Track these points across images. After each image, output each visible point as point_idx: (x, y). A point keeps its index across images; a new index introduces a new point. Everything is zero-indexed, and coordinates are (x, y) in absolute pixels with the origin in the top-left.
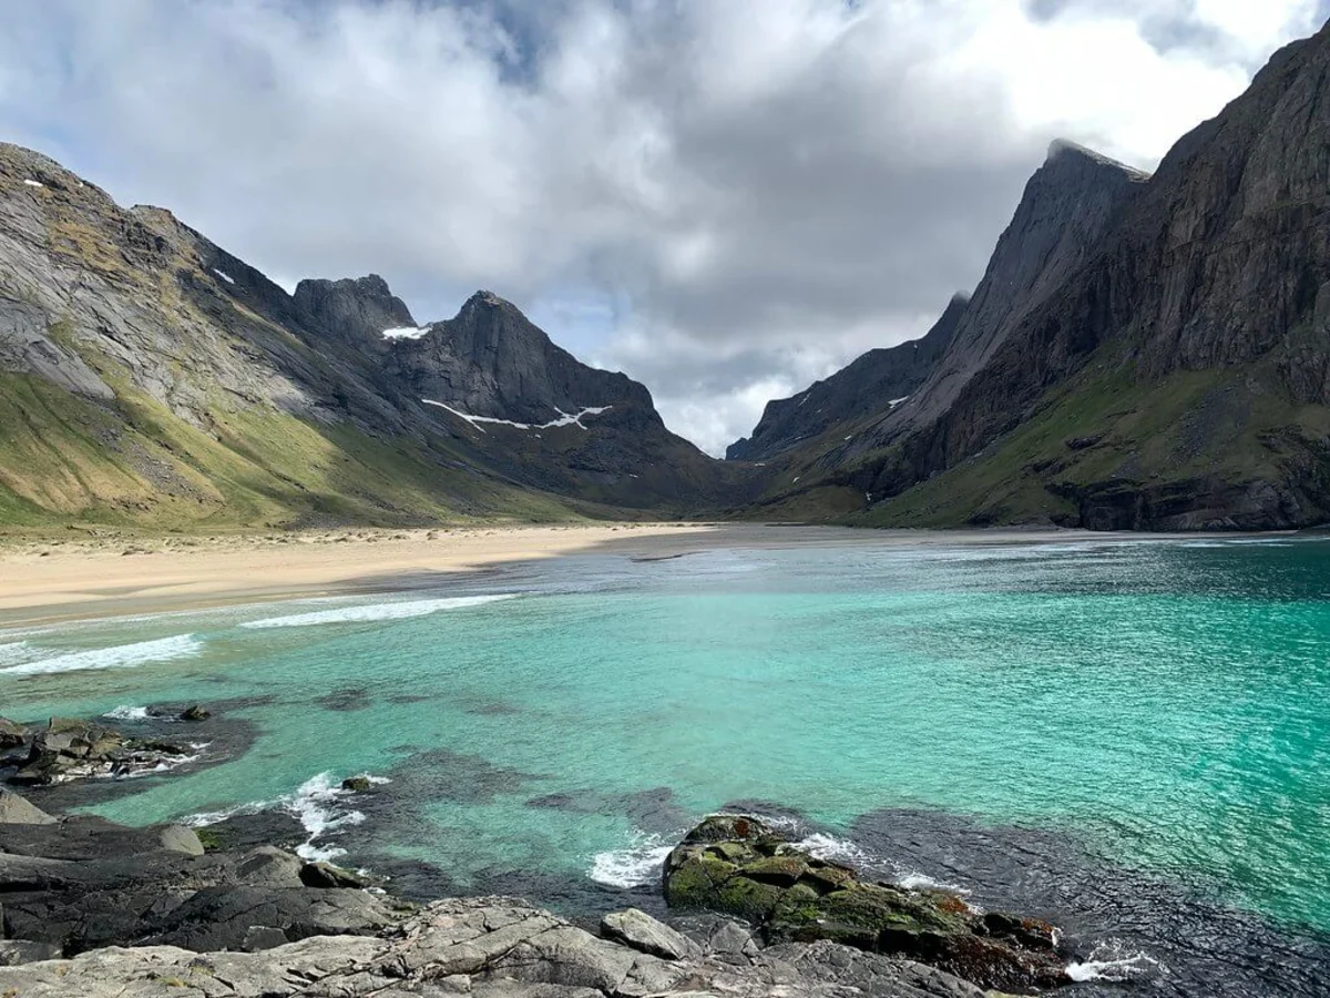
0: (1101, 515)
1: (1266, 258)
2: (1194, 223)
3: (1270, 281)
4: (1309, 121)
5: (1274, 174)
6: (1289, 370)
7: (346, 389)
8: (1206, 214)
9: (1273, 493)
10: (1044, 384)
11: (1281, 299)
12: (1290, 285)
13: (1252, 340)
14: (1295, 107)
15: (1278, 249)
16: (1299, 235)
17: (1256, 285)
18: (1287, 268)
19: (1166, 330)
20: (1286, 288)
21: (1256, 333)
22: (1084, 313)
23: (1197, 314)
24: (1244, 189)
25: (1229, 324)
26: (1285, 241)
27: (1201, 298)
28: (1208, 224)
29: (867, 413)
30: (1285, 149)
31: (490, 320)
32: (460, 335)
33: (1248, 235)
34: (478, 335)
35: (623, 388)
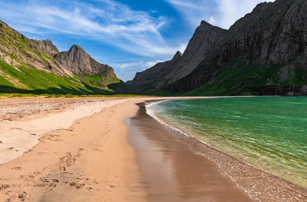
1: (290, 41)
2: (269, 34)
3: (291, 46)
4: (297, 14)
5: (289, 24)
8: (272, 32)
11: (295, 50)
12: (297, 47)
13: (289, 58)
14: (293, 11)
15: (293, 39)
16: (298, 36)
17: (287, 47)
18: (296, 43)
20: (296, 47)
21: (289, 56)
22: (226, 54)
24: (282, 27)
26: (295, 38)
27: (272, 49)
30: (292, 19)
31: (77, 51)
32: (70, 55)
33: (284, 36)
34: (74, 55)
35: (108, 68)
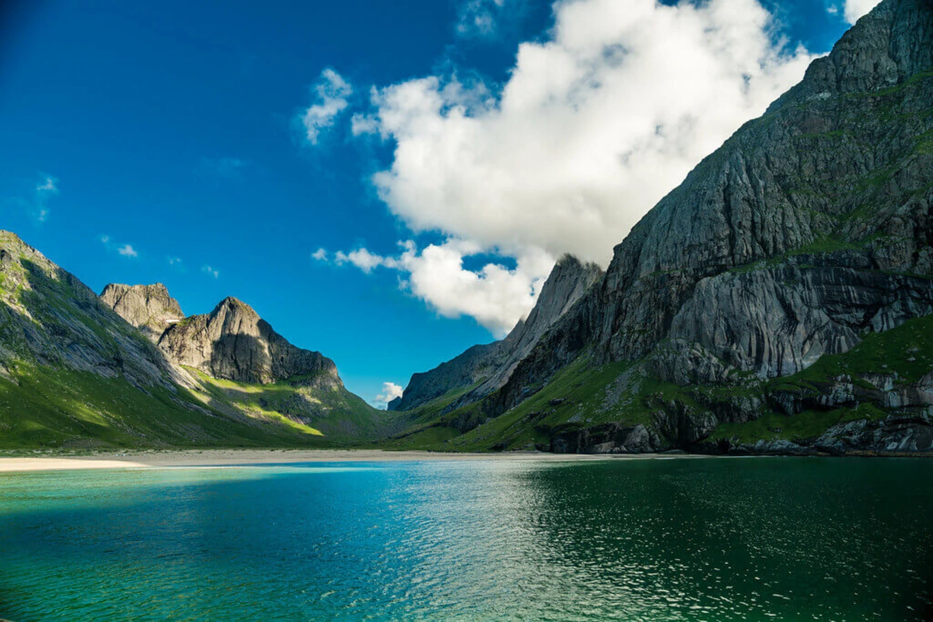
0: (561, 445)
1: (649, 301)
2: (618, 280)
3: (651, 314)
5: (653, 257)
6: (659, 363)
7: (123, 356)
8: (623, 276)
9: (646, 432)
10: (555, 368)
11: (656, 324)
12: (660, 317)
13: (643, 346)
14: (662, 223)
15: (655, 297)
16: (664, 290)
17: (645, 316)
18: (659, 308)
19: (605, 338)
20: (658, 318)
21: (645, 341)
22: (576, 328)
23: (619, 330)
24: (640, 264)
25: (633, 337)
26: (658, 293)
27: (621, 321)
28: (624, 281)
29: (471, 383)
30: (658, 245)
31: (234, 315)
32: (213, 324)
33: (642, 288)
34: (225, 324)
35: (319, 361)
